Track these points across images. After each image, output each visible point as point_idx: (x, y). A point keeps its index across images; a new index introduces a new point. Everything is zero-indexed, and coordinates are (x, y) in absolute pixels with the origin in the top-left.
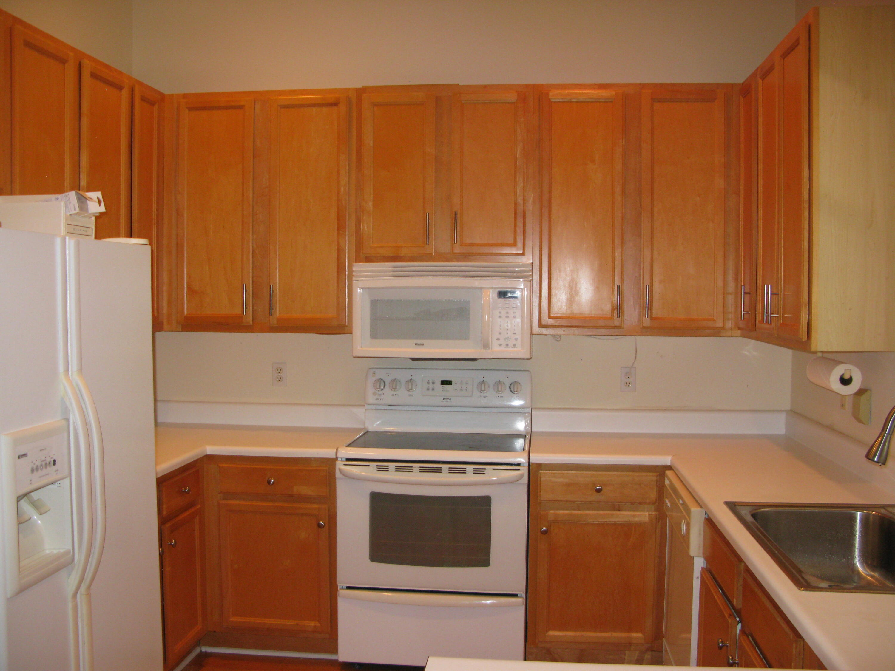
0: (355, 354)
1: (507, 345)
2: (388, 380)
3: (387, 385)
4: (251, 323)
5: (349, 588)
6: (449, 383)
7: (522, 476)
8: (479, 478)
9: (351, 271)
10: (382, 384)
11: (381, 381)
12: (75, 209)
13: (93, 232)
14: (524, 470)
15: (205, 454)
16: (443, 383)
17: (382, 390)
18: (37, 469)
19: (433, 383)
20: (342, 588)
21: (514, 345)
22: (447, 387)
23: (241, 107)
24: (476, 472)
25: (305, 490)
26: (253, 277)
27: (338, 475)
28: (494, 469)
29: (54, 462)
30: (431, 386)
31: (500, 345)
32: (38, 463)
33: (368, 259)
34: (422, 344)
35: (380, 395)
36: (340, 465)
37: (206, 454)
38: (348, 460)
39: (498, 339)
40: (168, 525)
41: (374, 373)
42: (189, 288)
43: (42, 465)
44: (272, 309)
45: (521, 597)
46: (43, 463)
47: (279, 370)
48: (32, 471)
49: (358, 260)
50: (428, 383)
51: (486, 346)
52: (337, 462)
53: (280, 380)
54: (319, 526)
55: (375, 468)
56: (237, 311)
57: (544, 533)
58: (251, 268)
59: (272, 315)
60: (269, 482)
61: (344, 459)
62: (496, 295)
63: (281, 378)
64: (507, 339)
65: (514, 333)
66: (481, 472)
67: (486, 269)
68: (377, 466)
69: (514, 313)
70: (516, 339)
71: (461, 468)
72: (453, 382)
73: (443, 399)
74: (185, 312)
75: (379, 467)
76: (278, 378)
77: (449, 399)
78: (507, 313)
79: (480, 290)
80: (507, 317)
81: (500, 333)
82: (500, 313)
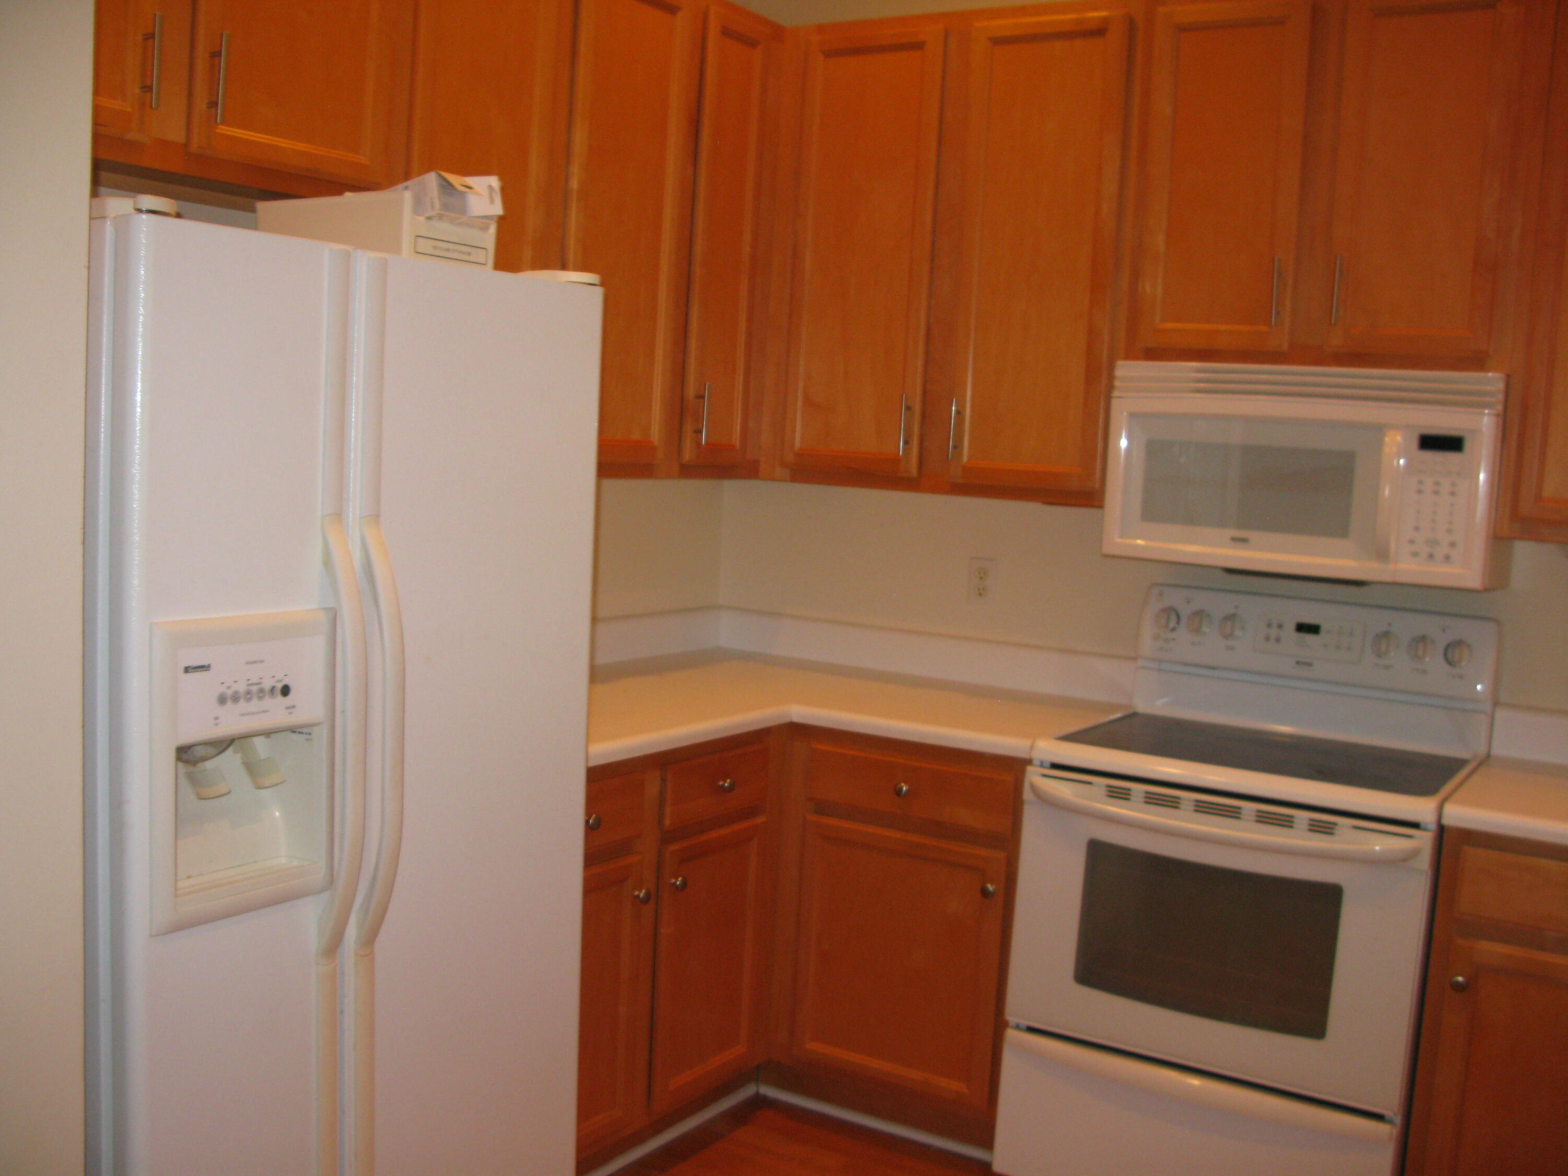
0: (1107, 550)
1: (1431, 556)
2: (1186, 611)
3: (1184, 621)
4: (916, 473)
5: (1031, 1030)
6: (1312, 629)
8: (1318, 842)
9: (1111, 377)
10: (1173, 618)
11: (1171, 611)
12: (433, 207)
13: (490, 257)
14: (1424, 841)
15: (787, 720)
16: (1303, 628)
17: (1172, 630)
18: (236, 698)
19: (1280, 626)
20: (1017, 1027)
21: (1447, 558)
22: (1310, 638)
23: (918, 46)
24: (1316, 828)
25: (965, 816)
26: (923, 383)
27: (1027, 794)
28: (1355, 827)
29: (286, 691)
30: (1274, 632)
31: (1415, 554)
32: (241, 688)
33: (1152, 354)
34: (1243, 541)
35: (1166, 640)
36: (1034, 777)
37: (790, 721)
38: (1055, 766)
39: (1412, 542)
40: (675, 847)
41: (1161, 594)
43: (248, 693)
44: (953, 449)
45: (1390, 1122)
46: (255, 689)
47: (983, 574)
48: (222, 700)
49: (1130, 355)
50: (1269, 625)
51: (1382, 554)
52: (1029, 769)
53: (981, 592)
54: (985, 893)
55: (1103, 792)
56: (889, 448)
57: (1458, 987)
58: (921, 365)
59: (952, 459)
60: (898, 792)
61: (1048, 765)
62: (1415, 443)
63: (983, 589)
64: (1433, 543)
65: (1449, 531)
66: (1326, 830)
67: (1397, 383)
68: (1109, 786)
69: (1453, 484)
70: (1452, 545)
71: (1283, 815)
72: (1324, 628)
73: (1298, 663)
74: (798, 444)
75: (1111, 789)
76: (979, 589)
77: (1309, 664)
78: (1437, 484)
79: (1379, 429)
80: (1436, 493)
81: (1417, 529)
82: (1420, 482)
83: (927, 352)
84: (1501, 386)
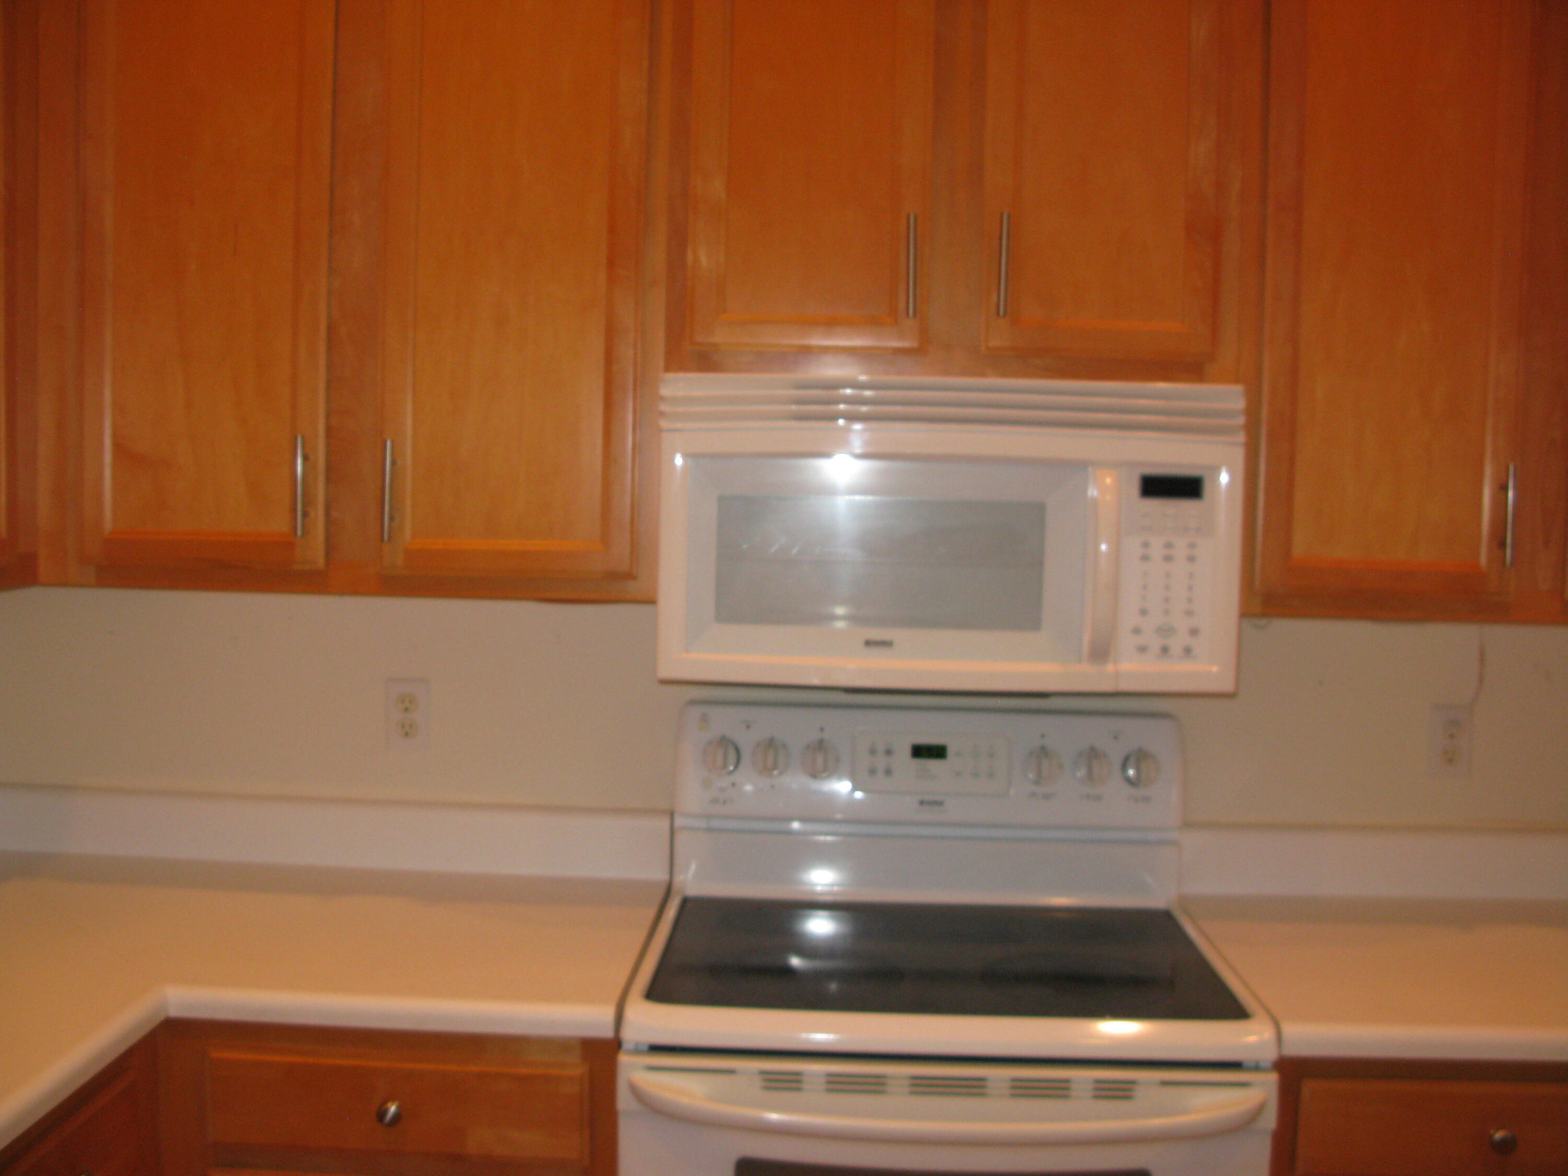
0: (662, 673)
1: (1165, 650)
2: (747, 740)
3: (746, 757)
4: (321, 562)
6: (936, 752)
7: (1259, 1111)
8: (1120, 1117)
10: (730, 754)
11: (725, 742)
14: (1265, 1087)
15: (161, 1017)
16: (919, 751)
17: (731, 773)
19: (889, 752)
21: (1188, 651)
22: (933, 765)
24: (1105, 1093)
26: (328, 415)
27: (624, 1100)
28: (1165, 1083)
30: (881, 762)
31: (1142, 649)
34: (886, 644)
35: (723, 787)
36: (632, 1072)
37: (167, 1016)
38: (657, 1049)
39: (1136, 631)
41: (704, 719)
42: (119, 448)
44: (392, 519)
47: (407, 703)
49: (676, 363)
50: (873, 752)
51: (1100, 653)
52: (624, 1059)
53: (408, 731)
55: (755, 1082)
56: (277, 524)
58: (322, 385)
59: (390, 537)
60: (383, 1114)
61: (646, 1048)
62: (1135, 487)
63: (411, 726)
64: (1166, 631)
65: (1189, 613)
66: (1122, 1092)
67: (1087, 400)
68: (763, 1072)
69: (1192, 546)
70: (1194, 632)
71: (1053, 1081)
72: (950, 751)
73: (922, 803)
74: (108, 525)
75: (768, 1076)
76: (403, 726)
77: (939, 803)
78: (1168, 546)
79: (1080, 466)
80: (1168, 559)
81: (1143, 612)
82: (1146, 545)
83: (330, 366)
84: (1239, 404)
